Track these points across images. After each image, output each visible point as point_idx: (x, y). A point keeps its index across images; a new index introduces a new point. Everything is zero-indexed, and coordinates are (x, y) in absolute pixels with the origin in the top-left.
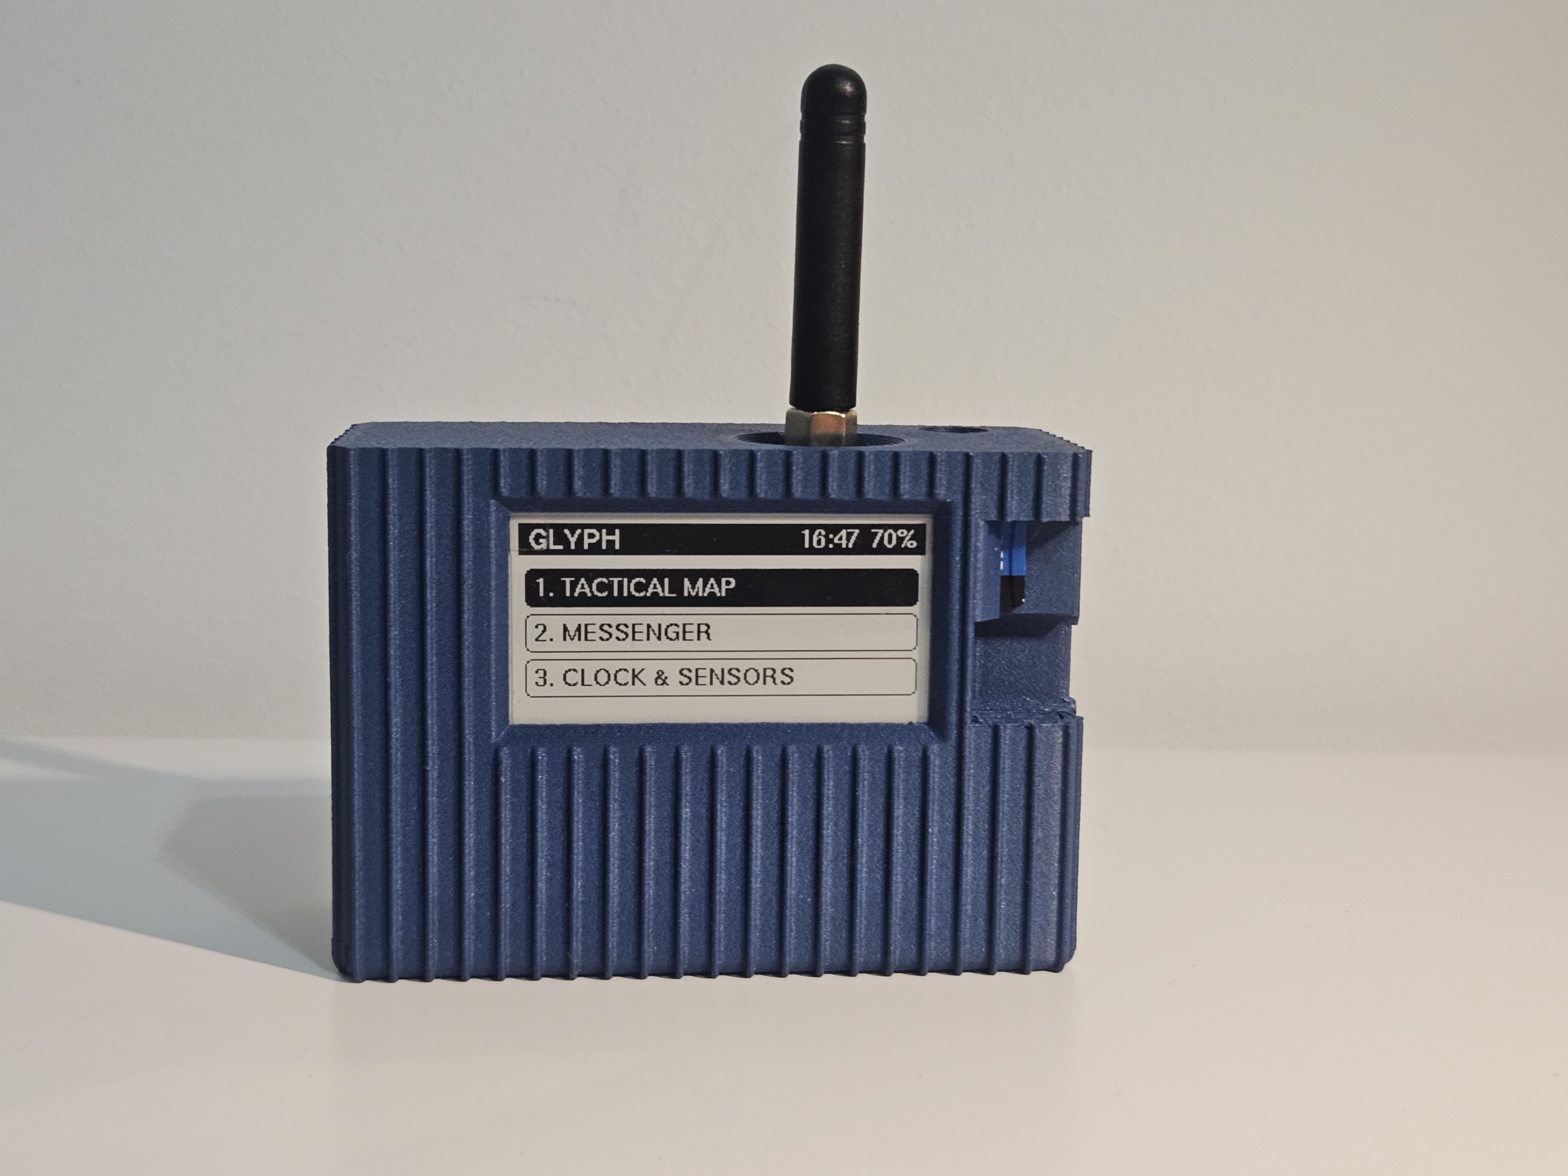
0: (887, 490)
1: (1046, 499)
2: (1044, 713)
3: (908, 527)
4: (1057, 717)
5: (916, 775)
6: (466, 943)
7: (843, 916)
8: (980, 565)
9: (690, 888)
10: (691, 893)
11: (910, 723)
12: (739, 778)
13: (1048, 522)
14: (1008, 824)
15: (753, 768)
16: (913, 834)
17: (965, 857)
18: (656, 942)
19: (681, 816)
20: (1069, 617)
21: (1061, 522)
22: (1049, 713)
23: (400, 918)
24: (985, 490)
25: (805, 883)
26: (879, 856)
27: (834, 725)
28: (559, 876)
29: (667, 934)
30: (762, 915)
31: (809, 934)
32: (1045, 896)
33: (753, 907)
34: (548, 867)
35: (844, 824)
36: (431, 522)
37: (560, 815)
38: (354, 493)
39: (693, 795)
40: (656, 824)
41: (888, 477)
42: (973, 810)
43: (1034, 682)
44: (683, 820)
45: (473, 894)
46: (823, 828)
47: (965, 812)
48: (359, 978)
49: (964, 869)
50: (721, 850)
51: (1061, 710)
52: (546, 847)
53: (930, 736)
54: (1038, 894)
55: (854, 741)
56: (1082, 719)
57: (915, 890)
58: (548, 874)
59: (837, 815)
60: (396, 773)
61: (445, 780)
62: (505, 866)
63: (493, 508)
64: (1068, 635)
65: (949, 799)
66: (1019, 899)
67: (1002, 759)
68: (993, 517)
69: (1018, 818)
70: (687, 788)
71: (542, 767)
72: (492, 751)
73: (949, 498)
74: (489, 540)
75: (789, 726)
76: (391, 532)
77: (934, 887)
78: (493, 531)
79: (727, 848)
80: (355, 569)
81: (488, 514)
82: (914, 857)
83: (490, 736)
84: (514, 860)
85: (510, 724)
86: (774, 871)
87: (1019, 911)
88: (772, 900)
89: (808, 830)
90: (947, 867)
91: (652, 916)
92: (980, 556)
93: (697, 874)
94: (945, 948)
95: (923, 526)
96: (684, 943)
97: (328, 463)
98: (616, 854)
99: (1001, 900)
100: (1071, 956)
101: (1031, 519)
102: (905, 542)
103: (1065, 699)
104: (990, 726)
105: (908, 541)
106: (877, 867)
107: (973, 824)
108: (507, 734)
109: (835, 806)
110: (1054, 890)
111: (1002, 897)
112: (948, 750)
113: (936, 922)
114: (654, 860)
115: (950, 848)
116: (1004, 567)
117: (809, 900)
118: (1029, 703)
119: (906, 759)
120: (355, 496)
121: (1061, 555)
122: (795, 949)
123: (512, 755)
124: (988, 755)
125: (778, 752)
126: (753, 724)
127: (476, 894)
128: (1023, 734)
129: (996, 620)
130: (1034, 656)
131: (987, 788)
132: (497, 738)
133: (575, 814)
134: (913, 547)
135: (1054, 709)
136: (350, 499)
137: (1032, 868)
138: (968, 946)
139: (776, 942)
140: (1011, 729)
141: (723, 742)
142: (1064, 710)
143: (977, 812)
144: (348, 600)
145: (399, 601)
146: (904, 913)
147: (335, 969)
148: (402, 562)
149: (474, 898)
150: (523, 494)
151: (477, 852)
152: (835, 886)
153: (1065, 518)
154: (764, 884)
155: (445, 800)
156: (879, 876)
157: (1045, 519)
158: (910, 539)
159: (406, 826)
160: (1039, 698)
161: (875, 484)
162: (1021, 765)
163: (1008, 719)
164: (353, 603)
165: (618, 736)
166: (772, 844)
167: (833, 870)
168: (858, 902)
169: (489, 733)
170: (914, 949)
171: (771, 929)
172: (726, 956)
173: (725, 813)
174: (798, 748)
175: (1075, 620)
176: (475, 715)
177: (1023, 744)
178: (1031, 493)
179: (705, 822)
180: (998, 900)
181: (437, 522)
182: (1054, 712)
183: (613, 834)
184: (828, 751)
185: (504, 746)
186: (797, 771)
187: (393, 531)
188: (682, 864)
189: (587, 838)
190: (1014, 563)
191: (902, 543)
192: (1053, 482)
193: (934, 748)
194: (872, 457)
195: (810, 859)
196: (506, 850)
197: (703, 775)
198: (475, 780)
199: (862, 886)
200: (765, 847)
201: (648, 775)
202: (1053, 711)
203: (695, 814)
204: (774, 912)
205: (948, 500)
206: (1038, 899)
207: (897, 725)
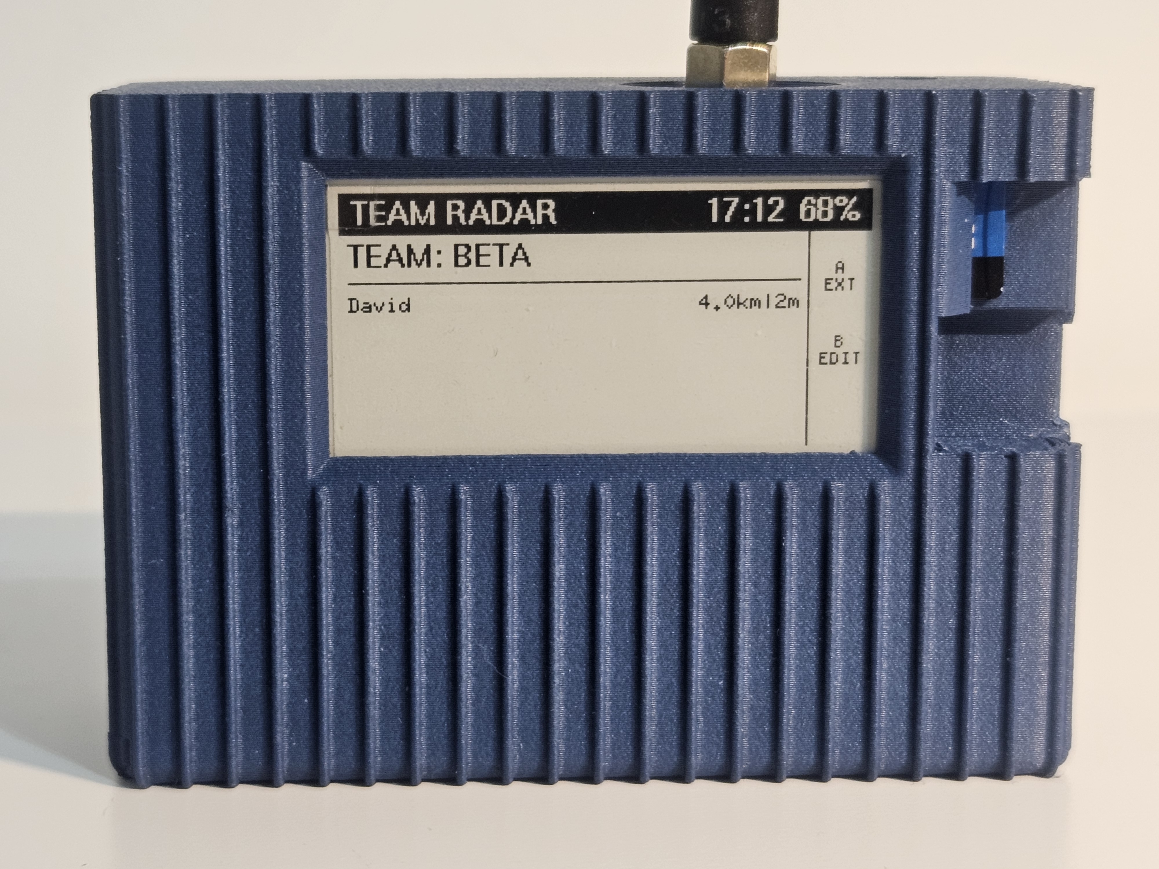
0: (822, 142)
1: (1035, 152)
2: (1028, 439)
3: (849, 193)
4: (1046, 444)
5: (861, 519)
6: (279, 738)
7: (766, 703)
8: (946, 241)
9: (566, 669)
10: (567, 674)
11: (853, 453)
12: (628, 525)
13: (1037, 183)
14: (983, 583)
15: (647, 511)
16: (857, 598)
17: (925, 627)
18: (523, 737)
19: (554, 574)
20: (1062, 312)
21: (1053, 183)
22: (1035, 439)
23: (193, 706)
24: (952, 141)
25: (715, 660)
26: (813, 626)
27: (751, 456)
28: (396, 653)
29: (536, 726)
30: (658, 702)
31: (720, 727)
32: (1031, 678)
33: (648, 692)
34: (383, 638)
35: (766, 582)
36: (225, 192)
37: (397, 574)
38: (125, 155)
39: (569, 546)
40: (520, 584)
41: (823, 125)
42: (935, 566)
43: (1015, 400)
44: (556, 579)
45: (286, 676)
46: (739, 590)
47: (926, 568)
48: (143, 782)
49: (925, 642)
50: (605, 618)
51: (1051, 436)
52: (379, 614)
53: (879, 468)
54: (1022, 676)
55: (779, 476)
56: (1078, 446)
57: (860, 670)
58: (382, 650)
59: (757, 572)
60: (185, 520)
61: (247, 530)
62: (327, 639)
63: (305, 173)
64: (1059, 336)
65: (904, 550)
66: (996, 681)
67: (975, 497)
68: (963, 176)
69: (995, 577)
70: (560, 540)
71: (372, 511)
72: (308, 490)
73: (904, 152)
74: (300, 214)
75: (693, 457)
76: (174, 205)
77: (885, 666)
78: (305, 204)
79: (612, 616)
80: (128, 255)
81: (298, 180)
82: (859, 627)
83: (304, 472)
84: (338, 631)
85: (331, 456)
86: (675, 646)
87: (997, 697)
88: (672, 683)
89: (719, 592)
90: (902, 640)
91: (517, 705)
92: (946, 230)
93: (573, 649)
94: (900, 746)
95: (869, 191)
96: (559, 739)
97: (92, 117)
98: (470, 625)
99: (973, 684)
100: (1064, 757)
101: (1013, 178)
102: (844, 213)
103: (1055, 421)
104: (958, 455)
105: (849, 211)
106: (809, 641)
107: (937, 584)
108: (327, 469)
109: (754, 560)
110: (1044, 670)
111: (974, 678)
112: (903, 486)
113: (887, 712)
114: (519, 631)
115: (906, 615)
116: (975, 246)
117: (721, 683)
118: (1007, 427)
119: (847, 499)
120: (127, 158)
121: (1053, 229)
122: (703, 746)
123: (335, 495)
124: (957, 493)
125: (679, 491)
126: (646, 455)
127: (290, 676)
128: (1003, 465)
129: (965, 315)
130: (1014, 366)
131: (955, 537)
132: (313, 473)
133: (416, 572)
134: (856, 219)
135: (1040, 434)
136: (120, 162)
137: (1015, 642)
138: (929, 744)
139: (678, 738)
140: (986, 459)
141: (606, 479)
142: (1054, 435)
143: (941, 568)
144: (119, 294)
145: (186, 296)
146: (847, 700)
147: (113, 772)
148: (188, 244)
149: (287, 681)
150: (343, 153)
151: (289, 620)
152: (755, 665)
153: (1059, 176)
154: (662, 663)
155: (249, 554)
156: (813, 651)
157: (1033, 178)
158: (852, 210)
159: (199, 587)
160: (1021, 421)
161: (806, 135)
162: (1001, 507)
163: (982, 447)
164: (126, 298)
165: (470, 471)
166: (672, 610)
167: (753, 644)
168: (786, 687)
169: (303, 467)
170: (858, 746)
171: (671, 720)
172: (613, 755)
173: (610, 570)
174: (705, 485)
175: (1068, 316)
176: (286, 444)
177: (1003, 477)
178: (1015, 144)
179: (584, 582)
180: (969, 683)
181: (232, 191)
182: (1042, 438)
183: (465, 597)
184: (745, 489)
185: (323, 484)
186: (704, 515)
187: (176, 204)
188: (555, 636)
189: (432, 603)
190: (991, 239)
191: (842, 214)
192: (1044, 128)
193: (885, 486)
194: (801, 99)
195: (721, 629)
196: (327, 619)
197: (582, 521)
198: (287, 530)
199: (790, 666)
200: (662, 614)
201: (510, 522)
202: (1040, 436)
203: (570, 574)
204: (675, 699)
205: (903, 155)
206: (1021, 682)
207: (834, 456)
